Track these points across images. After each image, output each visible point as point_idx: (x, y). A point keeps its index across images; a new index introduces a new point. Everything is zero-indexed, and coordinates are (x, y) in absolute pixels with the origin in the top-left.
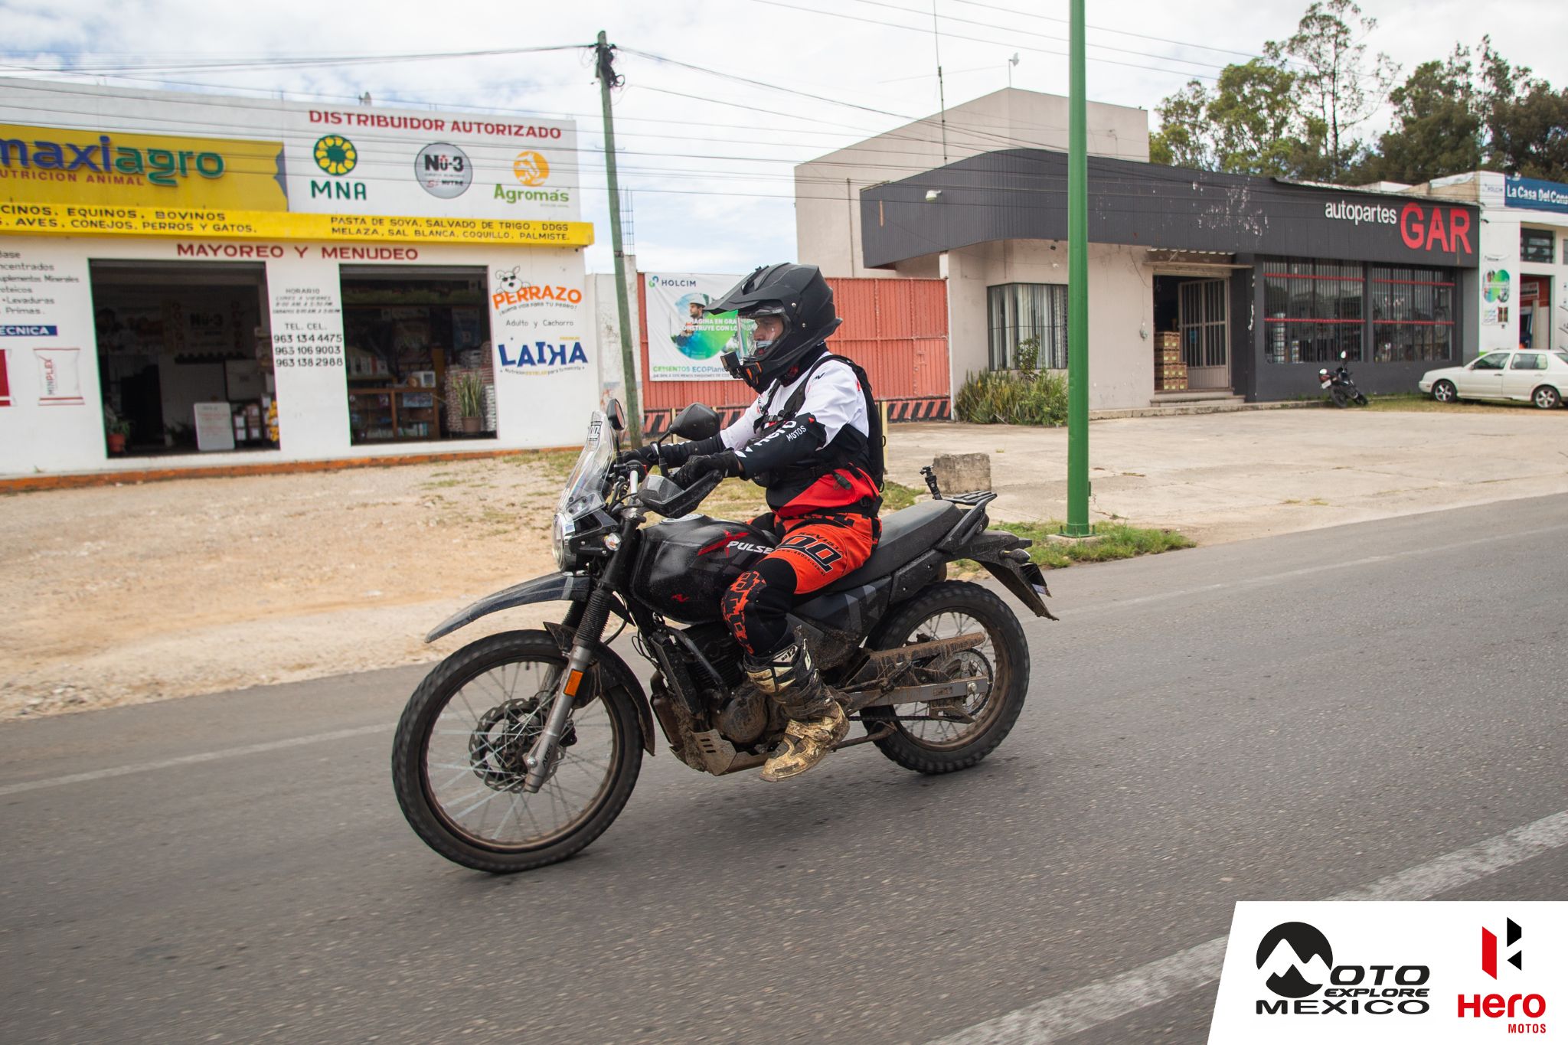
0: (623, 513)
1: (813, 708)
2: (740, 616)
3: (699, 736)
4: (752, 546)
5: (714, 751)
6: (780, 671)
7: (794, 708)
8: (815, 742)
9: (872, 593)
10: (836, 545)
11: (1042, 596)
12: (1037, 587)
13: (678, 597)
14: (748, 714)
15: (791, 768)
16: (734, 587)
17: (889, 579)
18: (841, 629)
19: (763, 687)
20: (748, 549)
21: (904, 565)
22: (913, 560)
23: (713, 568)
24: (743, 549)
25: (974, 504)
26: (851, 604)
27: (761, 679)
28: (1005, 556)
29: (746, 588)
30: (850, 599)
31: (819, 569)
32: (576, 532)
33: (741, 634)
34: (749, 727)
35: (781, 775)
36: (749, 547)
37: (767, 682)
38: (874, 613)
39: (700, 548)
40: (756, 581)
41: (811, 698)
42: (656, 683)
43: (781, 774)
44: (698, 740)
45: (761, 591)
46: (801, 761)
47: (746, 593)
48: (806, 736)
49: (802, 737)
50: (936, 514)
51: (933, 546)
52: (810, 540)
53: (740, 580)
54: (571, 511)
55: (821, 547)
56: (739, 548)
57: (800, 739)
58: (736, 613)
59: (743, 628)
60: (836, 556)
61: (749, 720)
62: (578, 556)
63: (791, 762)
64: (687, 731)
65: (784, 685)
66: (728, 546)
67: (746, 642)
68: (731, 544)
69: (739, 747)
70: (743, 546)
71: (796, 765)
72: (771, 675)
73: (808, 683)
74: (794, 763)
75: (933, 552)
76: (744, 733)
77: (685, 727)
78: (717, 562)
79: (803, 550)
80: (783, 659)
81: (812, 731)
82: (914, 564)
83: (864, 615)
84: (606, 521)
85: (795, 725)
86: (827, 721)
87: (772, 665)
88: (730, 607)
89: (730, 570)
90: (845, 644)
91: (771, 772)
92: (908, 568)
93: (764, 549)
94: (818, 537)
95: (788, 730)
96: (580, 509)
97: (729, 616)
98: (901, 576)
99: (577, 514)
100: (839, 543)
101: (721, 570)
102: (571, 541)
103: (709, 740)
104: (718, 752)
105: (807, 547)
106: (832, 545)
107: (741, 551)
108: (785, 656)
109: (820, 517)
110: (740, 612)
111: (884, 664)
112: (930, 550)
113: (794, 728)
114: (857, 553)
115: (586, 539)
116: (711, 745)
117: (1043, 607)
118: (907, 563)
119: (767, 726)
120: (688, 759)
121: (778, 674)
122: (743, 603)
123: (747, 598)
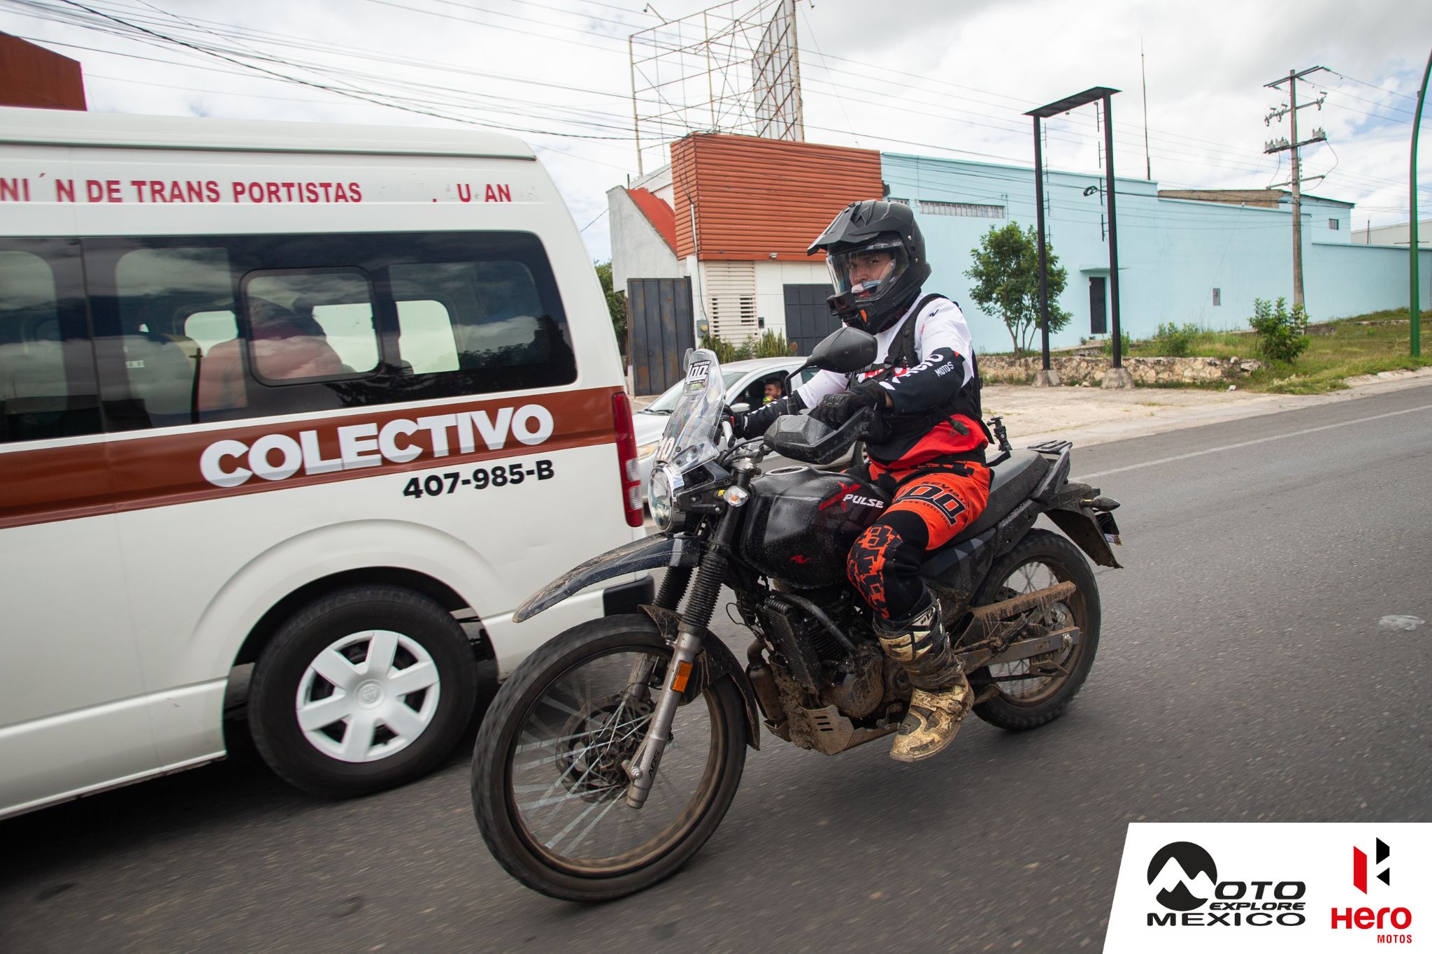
0: (735, 464)
1: (946, 676)
2: (877, 576)
3: (814, 712)
4: (865, 499)
5: (831, 729)
6: (919, 635)
7: (926, 677)
8: (948, 714)
9: (980, 547)
10: (961, 496)
11: (1113, 546)
12: (1109, 537)
13: (798, 559)
14: (867, 686)
15: (927, 745)
16: (865, 543)
17: (993, 531)
18: (952, 587)
19: (898, 654)
20: (862, 503)
21: (1005, 517)
22: (1012, 510)
23: (831, 524)
24: (858, 502)
25: (1057, 452)
26: (963, 559)
27: (898, 646)
28: (1086, 505)
29: (881, 544)
30: (961, 554)
31: (946, 522)
32: (685, 487)
33: (877, 596)
34: (868, 701)
35: (918, 755)
36: (862, 501)
37: (904, 649)
38: (983, 569)
39: (820, 502)
40: (891, 537)
41: (943, 665)
42: (754, 655)
43: (916, 753)
44: (811, 716)
45: (898, 548)
46: (937, 738)
47: (882, 550)
48: (938, 708)
49: (934, 709)
50: (1026, 463)
51: (1029, 497)
52: (935, 491)
53: (869, 534)
54: (679, 463)
55: (947, 498)
56: (854, 501)
57: (932, 712)
58: (873, 573)
59: (882, 589)
60: (961, 507)
61: (869, 692)
62: (687, 513)
63: (926, 739)
64: (797, 707)
65: (922, 652)
66: (844, 500)
67: (883, 605)
68: (847, 497)
69: (856, 723)
70: (857, 500)
71: (932, 742)
72: (910, 641)
73: (942, 648)
74: (929, 739)
75: (1029, 502)
76: (862, 706)
77: (794, 703)
78: (835, 517)
79: (931, 501)
80: (922, 622)
81: (944, 702)
82: (1015, 514)
83: (974, 573)
84: (717, 472)
85: (924, 696)
86: (957, 690)
87: (912, 629)
88: (865, 567)
89: (848, 526)
90: (955, 602)
91: (905, 751)
92: (1010, 519)
93: (875, 503)
94: (943, 486)
95: (914, 701)
96: (689, 460)
97: (863, 577)
98: (1005, 528)
99: (685, 466)
100: (963, 493)
101: (840, 526)
102: (680, 498)
103: (826, 717)
104: (836, 731)
105: (935, 497)
106: (958, 496)
107: (856, 504)
108: (923, 620)
109: (937, 465)
110: (878, 572)
111: (988, 621)
112: (1024, 500)
113: (921, 699)
114: (978, 505)
115: (698, 494)
116: (828, 723)
117: (1110, 555)
118: (1009, 514)
119: (884, 697)
120: (792, 736)
121: (916, 640)
122: (879, 562)
123: (884, 556)
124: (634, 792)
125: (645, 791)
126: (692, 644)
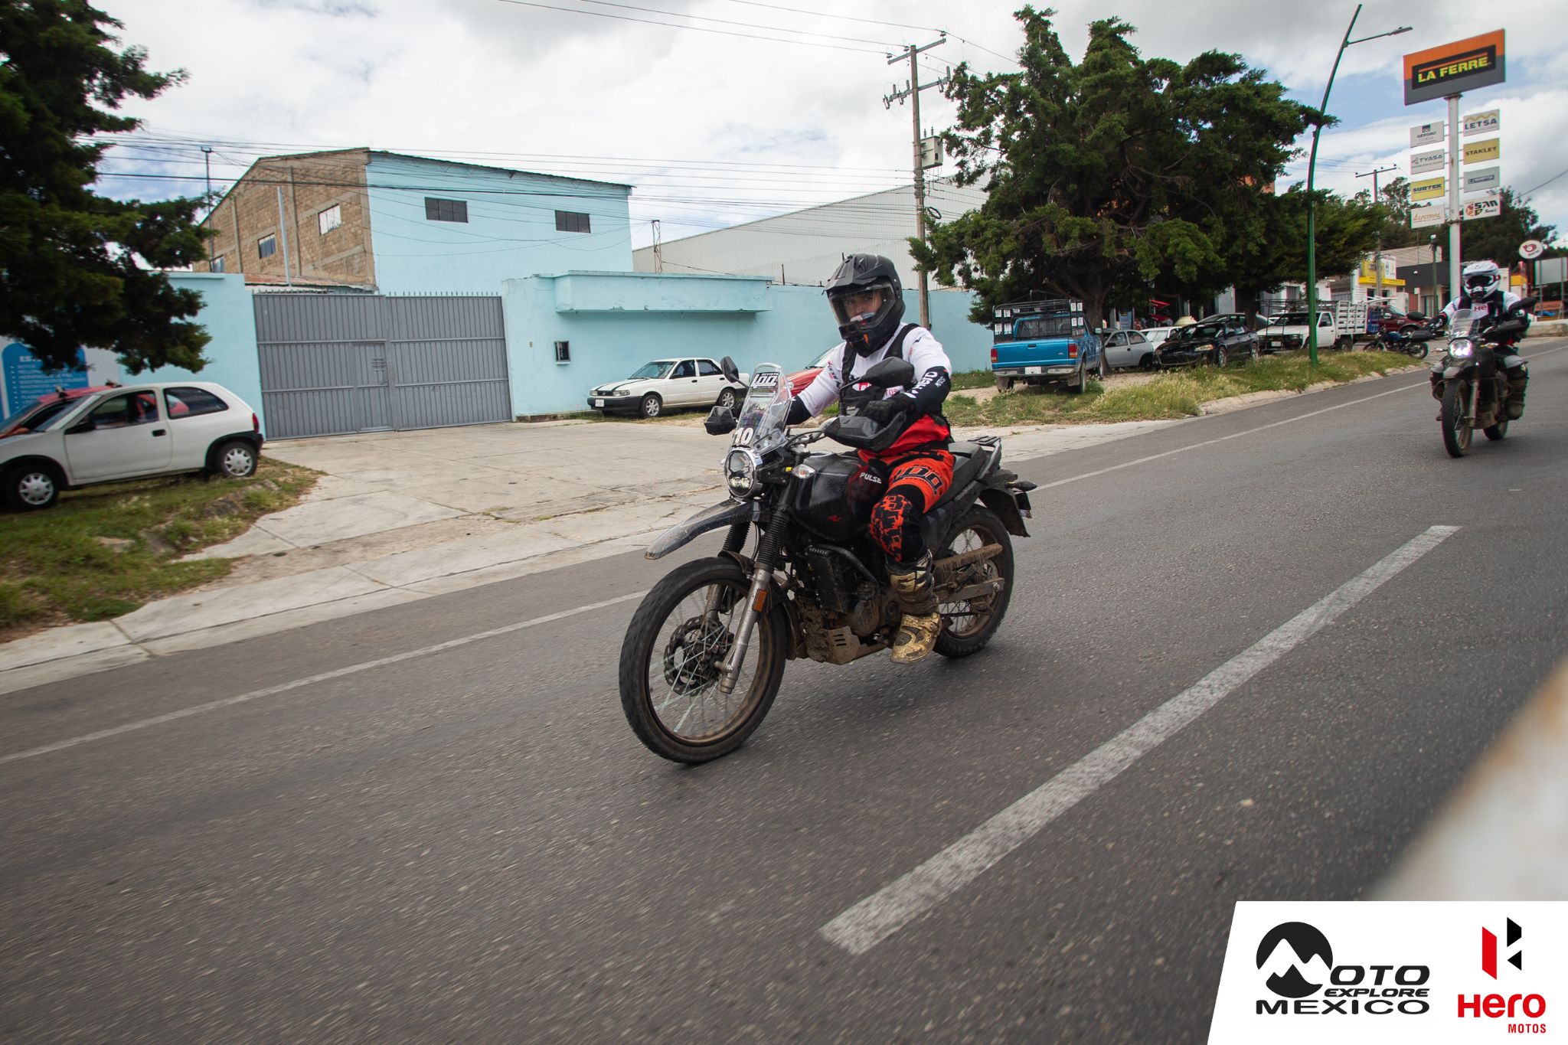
2: (898, 530)
3: (835, 632)
4: (871, 477)
5: (844, 644)
6: (921, 573)
7: (916, 605)
8: (929, 632)
9: (944, 514)
11: (1025, 520)
12: (1023, 512)
13: (833, 518)
14: (870, 612)
15: (917, 653)
16: (885, 506)
17: (952, 503)
19: (904, 587)
20: (870, 479)
21: (960, 493)
22: (964, 488)
24: (867, 479)
25: (991, 445)
27: (906, 581)
28: (1010, 486)
29: (899, 507)
31: (933, 492)
33: (895, 544)
35: (911, 659)
37: (910, 583)
40: (905, 503)
41: (928, 598)
44: (831, 635)
45: (908, 511)
46: (923, 648)
47: (900, 511)
48: (922, 627)
49: (920, 628)
51: (975, 478)
52: (924, 471)
53: (886, 500)
55: (932, 476)
56: (865, 478)
57: (918, 630)
58: (895, 528)
59: (900, 540)
60: (940, 483)
63: (917, 648)
65: (920, 585)
67: (899, 551)
68: (862, 475)
69: (862, 640)
70: (867, 477)
71: (921, 650)
72: (913, 577)
74: (918, 648)
75: (975, 482)
76: (866, 628)
77: (817, 626)
79: (923, 477)
80: (921, 564)
81: (926, 623)
82: (966, 491)
84: (784, 454)
85: (913, 619)
87: (916, 569)
88: (888, 523)
91: (903, 657)
92: (962, 494)
94: (928, 467)
95: (905, 623)
97: (886, 531)
98: (959, 501)
99: (763, 449)
100: (939, 473)
102: (760, 473)
103: (841, 636)
104: (848, 645)
105: (925, 475)
109: (918, 453)
110: (898, 527)
112: (971, 481)
113: (910, 621)
114: (948, 482)
115: (771, 470)
116: (843, 640)
117: (1022, 526)
118: (961, 491)
119: (880, 622)
120: (809, 652)
121: (918, 577)
122: (900, 520)
123: (902, 516)
124: (727, 682)
125: (734, 680)
126: (765, 577)
